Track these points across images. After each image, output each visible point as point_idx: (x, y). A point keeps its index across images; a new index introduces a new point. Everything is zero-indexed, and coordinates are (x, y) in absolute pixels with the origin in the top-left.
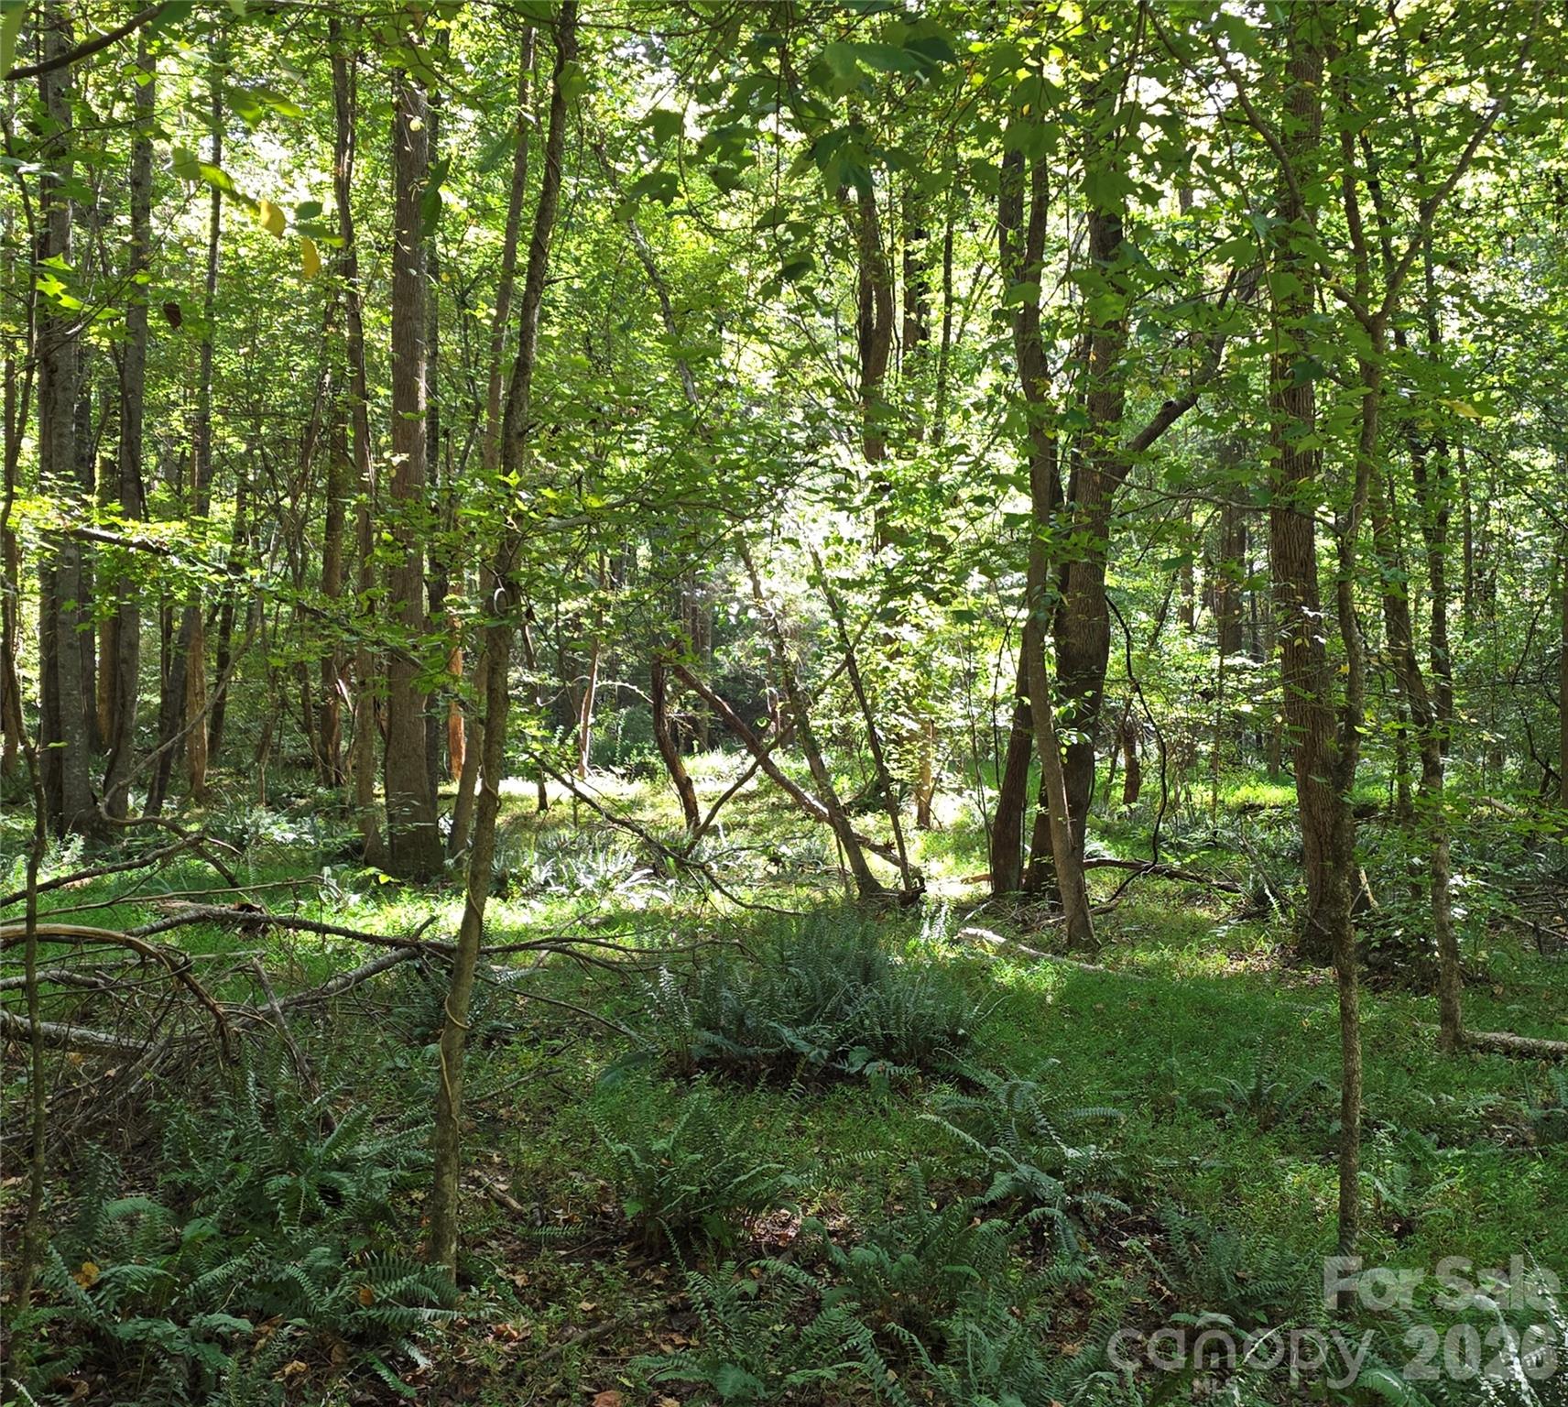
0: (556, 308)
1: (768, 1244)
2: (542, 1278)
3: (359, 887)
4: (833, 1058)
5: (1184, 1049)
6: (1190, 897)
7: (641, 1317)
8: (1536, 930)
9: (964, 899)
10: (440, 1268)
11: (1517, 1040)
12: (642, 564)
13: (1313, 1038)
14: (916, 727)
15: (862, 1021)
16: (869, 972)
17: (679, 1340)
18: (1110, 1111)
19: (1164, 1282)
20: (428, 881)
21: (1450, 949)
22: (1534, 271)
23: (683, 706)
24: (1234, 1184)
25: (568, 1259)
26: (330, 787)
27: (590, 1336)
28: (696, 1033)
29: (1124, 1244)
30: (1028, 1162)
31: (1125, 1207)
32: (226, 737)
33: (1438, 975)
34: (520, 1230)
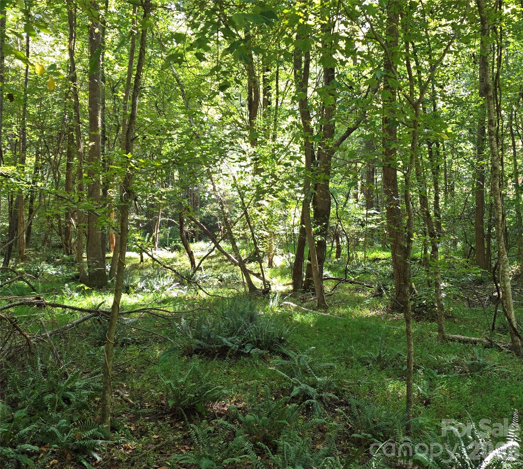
0: (146, 93)
1: (218, 413)
2: (140, 427)
3: (78, 290)
4: (240, 348)
5: (356, 342)
6: (357, 290)
7: (174, 440)
8: (468, 299)
9: (284, 291)
10: (105, 426)
11: (463, 337)
12: (176, 178)
13: (397, 337)
14: (268, 234)
15: (250, 335)
16: (252, 318)
17: (187, 448)
18: (332, 364)
19: (349, 423)
20: (102, 288)
21: (441, 307)
22: (466, 84)
23: (190, 227)
24: (372, 388)
25: (150, 420)
26: (68, 255)
27: (156, 447)
28: (194, 340)
29: (336, 410)
30: (304, 383)
31: (337, 397)
32: (32, 237)
33: (437, 315)
34: (133, 410)
